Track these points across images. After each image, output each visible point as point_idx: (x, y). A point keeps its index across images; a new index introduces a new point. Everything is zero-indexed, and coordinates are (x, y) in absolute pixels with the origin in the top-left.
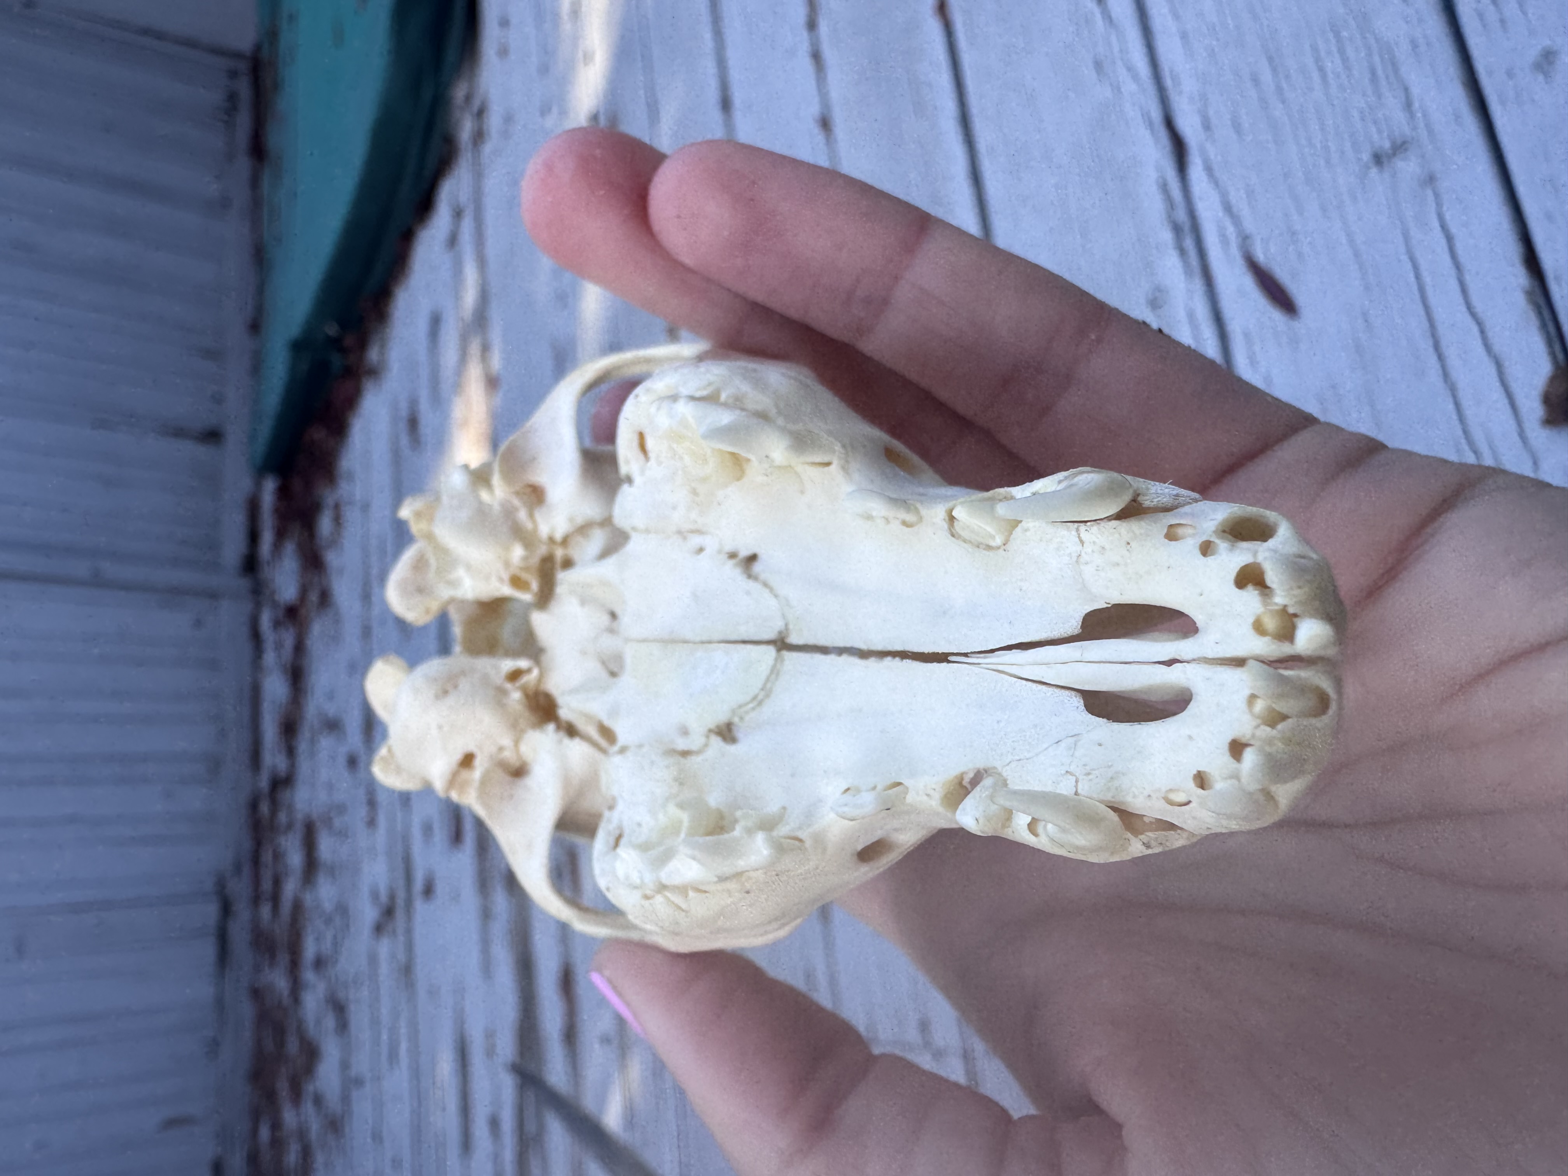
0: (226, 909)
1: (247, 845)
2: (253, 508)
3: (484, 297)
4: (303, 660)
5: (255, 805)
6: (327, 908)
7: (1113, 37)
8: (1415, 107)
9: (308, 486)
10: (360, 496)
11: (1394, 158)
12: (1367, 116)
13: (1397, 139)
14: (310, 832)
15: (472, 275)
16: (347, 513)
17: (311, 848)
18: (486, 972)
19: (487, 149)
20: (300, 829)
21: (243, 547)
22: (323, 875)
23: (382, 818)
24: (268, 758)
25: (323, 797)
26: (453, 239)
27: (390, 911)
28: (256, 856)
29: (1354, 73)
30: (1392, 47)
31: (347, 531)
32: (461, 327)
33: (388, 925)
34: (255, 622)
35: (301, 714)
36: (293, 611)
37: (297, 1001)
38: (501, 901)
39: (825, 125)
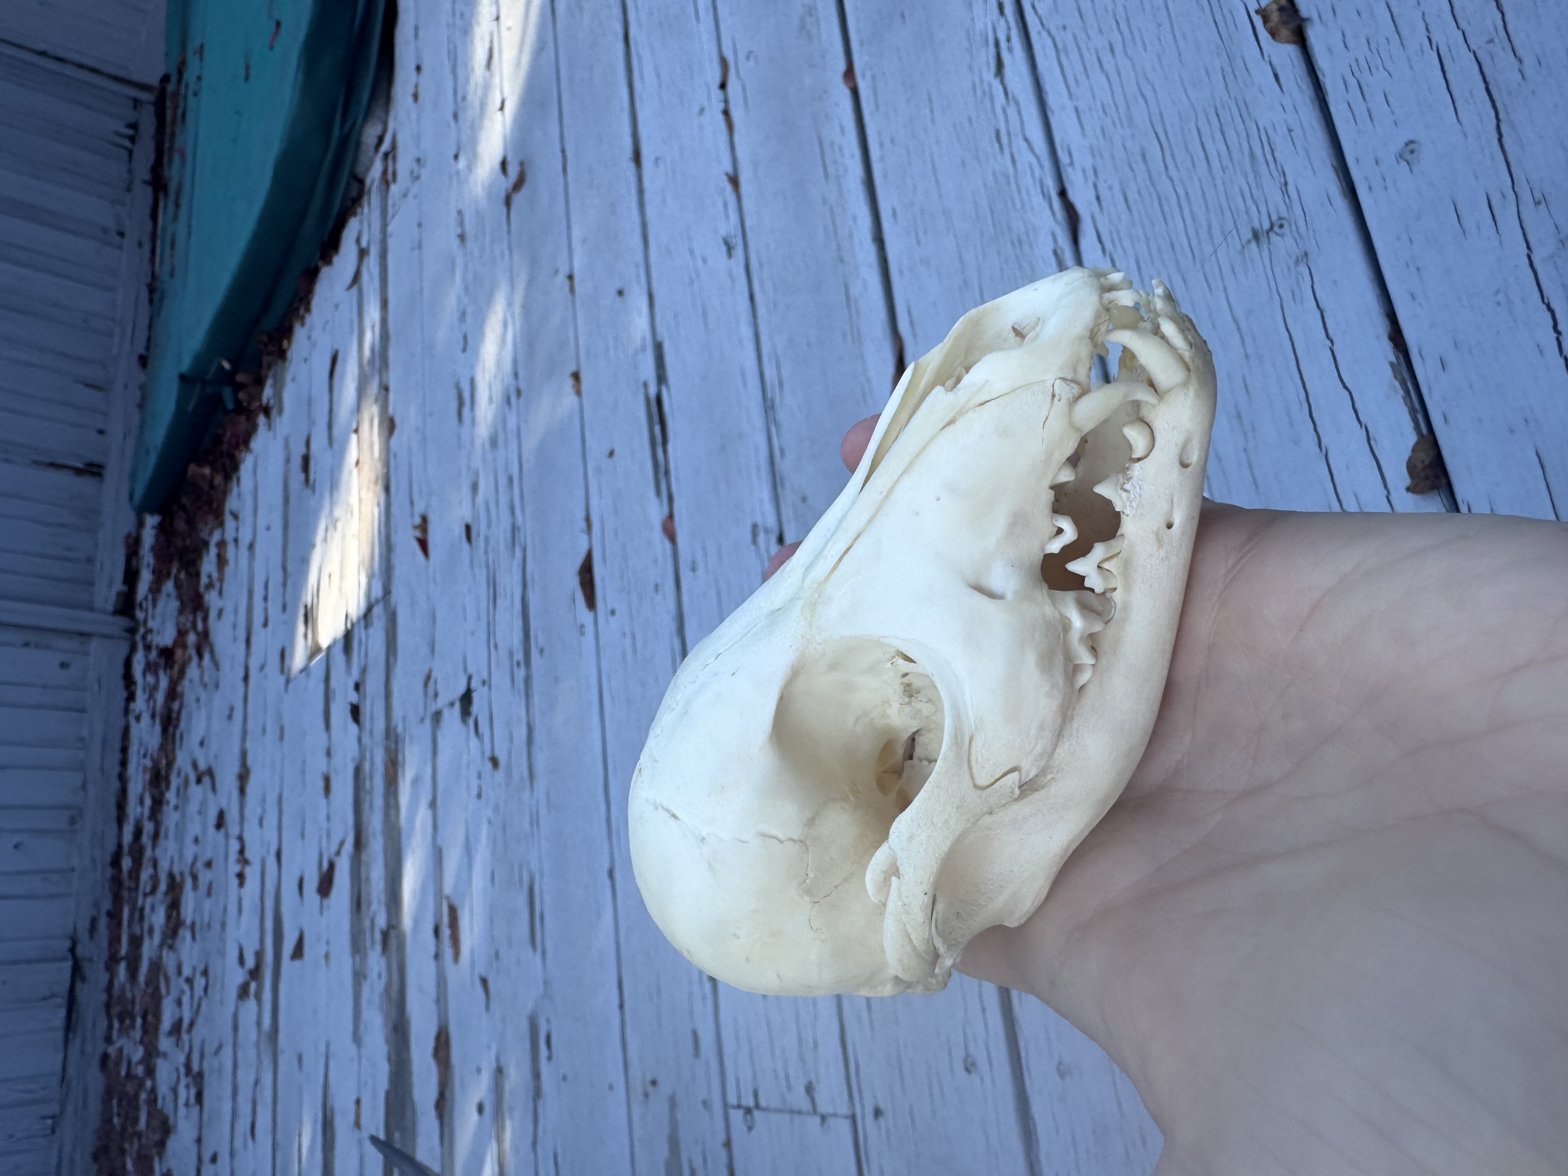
0: (77, 971)
1: (107, 905)
2: (133, 546)
4: (176, 706)
5: (116, 862)
6: (187, 971)
7: (1012, 111)
8: (1291, 189)
9: (191, 523)
10: (245, 537)
11: (1271, 234)
12: (1247, 195)
13: (1274, 217)
14: (175, 887)
15: (373, 314)
16: (231, 550)
17: (174, 906)
18: (357, 1038)
19: (394, 189)
20: (163, 887)
21: (119, 586)
22: (185, 934)
23: (252, 874)
24: (134, 810)
25: (190, 851)
26: (356, 278)
27: (255, 973)
28: (114, 916)
29: (1236, 155)
30: (1271, 131)
31: (229, 570)
32: (361, 366)
33: (253, 986)
34: (128, 664)
35: (170, 764)
36: (167, 653)
37: (150, 1071)
38: (375, 961)
39: (734, 181)
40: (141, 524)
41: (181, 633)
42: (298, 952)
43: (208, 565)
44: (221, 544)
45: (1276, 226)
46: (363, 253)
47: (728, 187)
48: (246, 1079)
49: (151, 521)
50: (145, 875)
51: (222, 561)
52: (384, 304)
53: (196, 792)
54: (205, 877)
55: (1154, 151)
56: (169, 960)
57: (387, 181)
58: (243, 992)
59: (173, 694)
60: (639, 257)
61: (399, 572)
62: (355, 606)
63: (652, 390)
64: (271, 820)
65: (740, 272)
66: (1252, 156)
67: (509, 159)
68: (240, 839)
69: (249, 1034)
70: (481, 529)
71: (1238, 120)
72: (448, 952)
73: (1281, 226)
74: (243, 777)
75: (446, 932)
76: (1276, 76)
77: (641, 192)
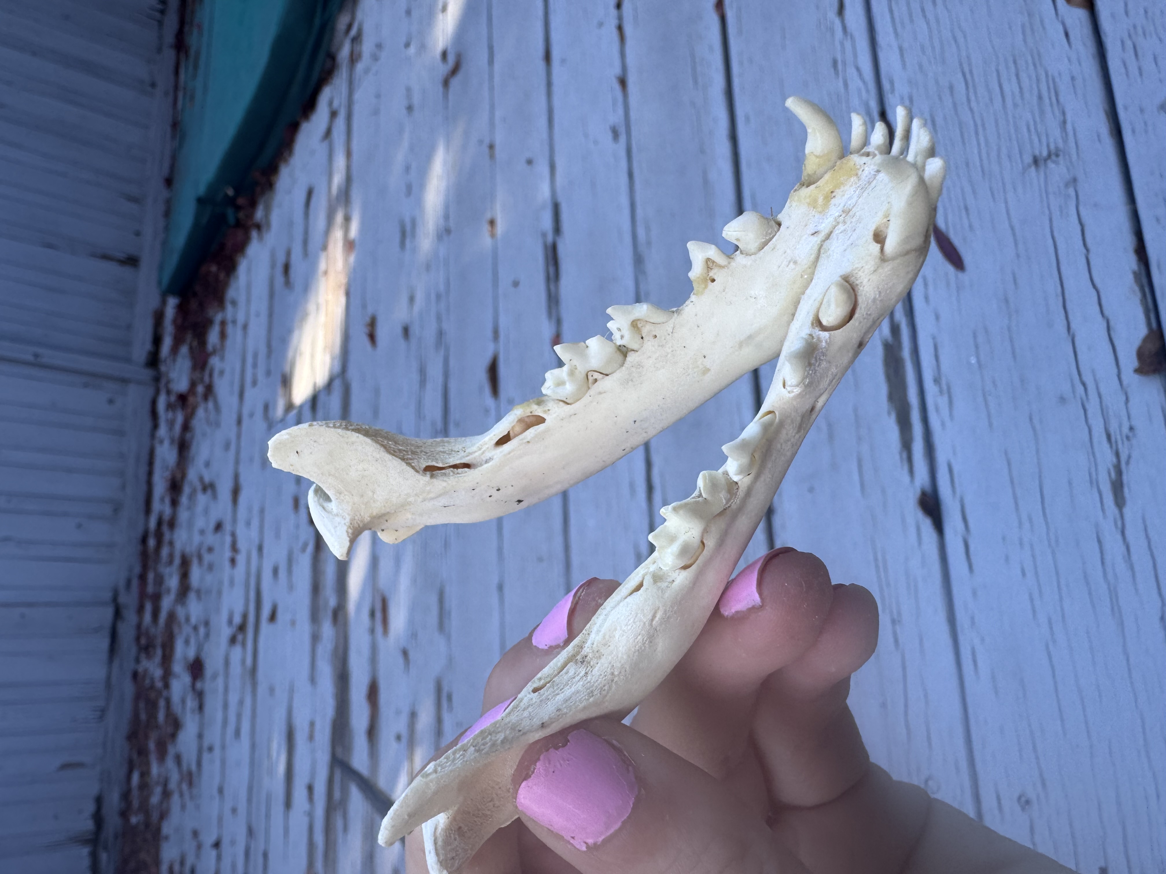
0: (118, 614)
1: (137, 569)
2: (159, 317)
3: (349, 179)
4: (188, 435)
5: (144, 540)
6: (193, 620)
7: (848, 45)
8: (1069, 126)
9: (202, 306)
10: (241, 318)
11: (1049, 162)
12: (1032, 128)
13: (1052, 147)
14: (185, 564)
15: (340, 162)
16: (230, 329)
17: (185, 575)
18: (313, 680)
19: (360, 67)
20: (177, 561)
21: (148, 346)
22: (192, 596)
23: (241, 559)
24: (156, 506)
25: (197, 539)
26: (328, 133)
27: (242, 628)
28: (143, 578)
29: (1027, 95)
30: (1057, 80)
31: (229, 343)
32: (329, 200)
33: (240, 637)
34: (154, 403)
35: (184, 476)
36: (183, 398)
37: (167, 686)
38: (327, 630)
39: (623, 82)
40: (164, 303)
41: (193, 385)
42: (273, 617)
43: (213, 337)
44: (223, 323)
45: (1053, 155)
46: (334, 114)
47: (617, 87)
48: (233, 699)
49: (172, 302)
50: (165, 552)
51: (223, 335)
52: (349, 154)
53: (202, 499)
54: (207, 558)
55: (960, 87)
56: (180, 612)
57: (354, 58)
58: (233, 640)
59: (186, 427)
60: (545, 135)
61: (353, 358)
62: (321, 377)
63: (550, 238)
64: (255, 523)
65: (623, 154)
66: (1040, 97)
67: (449, 51)
68: (233, 535)
69: (236, 669)
70: (415, 330)
71: (1031, 67)
72: (379, 629)
73: (1057, 155)
74: (236, 492)
75: (379, 615)
76: (1067, 35)
77: (549, 84)
